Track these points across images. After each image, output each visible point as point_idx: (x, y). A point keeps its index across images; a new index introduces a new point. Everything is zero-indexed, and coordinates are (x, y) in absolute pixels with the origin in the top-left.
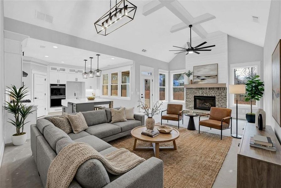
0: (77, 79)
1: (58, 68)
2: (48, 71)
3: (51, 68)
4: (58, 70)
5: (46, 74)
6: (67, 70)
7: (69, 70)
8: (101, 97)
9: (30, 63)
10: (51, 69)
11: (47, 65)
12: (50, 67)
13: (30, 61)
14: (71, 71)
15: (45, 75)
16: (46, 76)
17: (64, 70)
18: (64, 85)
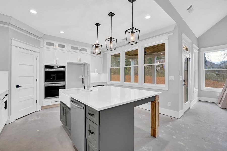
0: (79, 60)
1: (56, 44)
2: (41, 46)
3: (47, 43)
4: (56, 47)
5: (37, 50)
6: (68, 47)
7: (70, 48)
8: (108, 83)
9: (8, 28)
10: (46, 45)
11: (40, 38)
12: (45, 41)
13: (8, 24)
14: (72, 48)
15: (37, 52)
16: (38, 54)
17: (64, 47)
18: (64, 67)
